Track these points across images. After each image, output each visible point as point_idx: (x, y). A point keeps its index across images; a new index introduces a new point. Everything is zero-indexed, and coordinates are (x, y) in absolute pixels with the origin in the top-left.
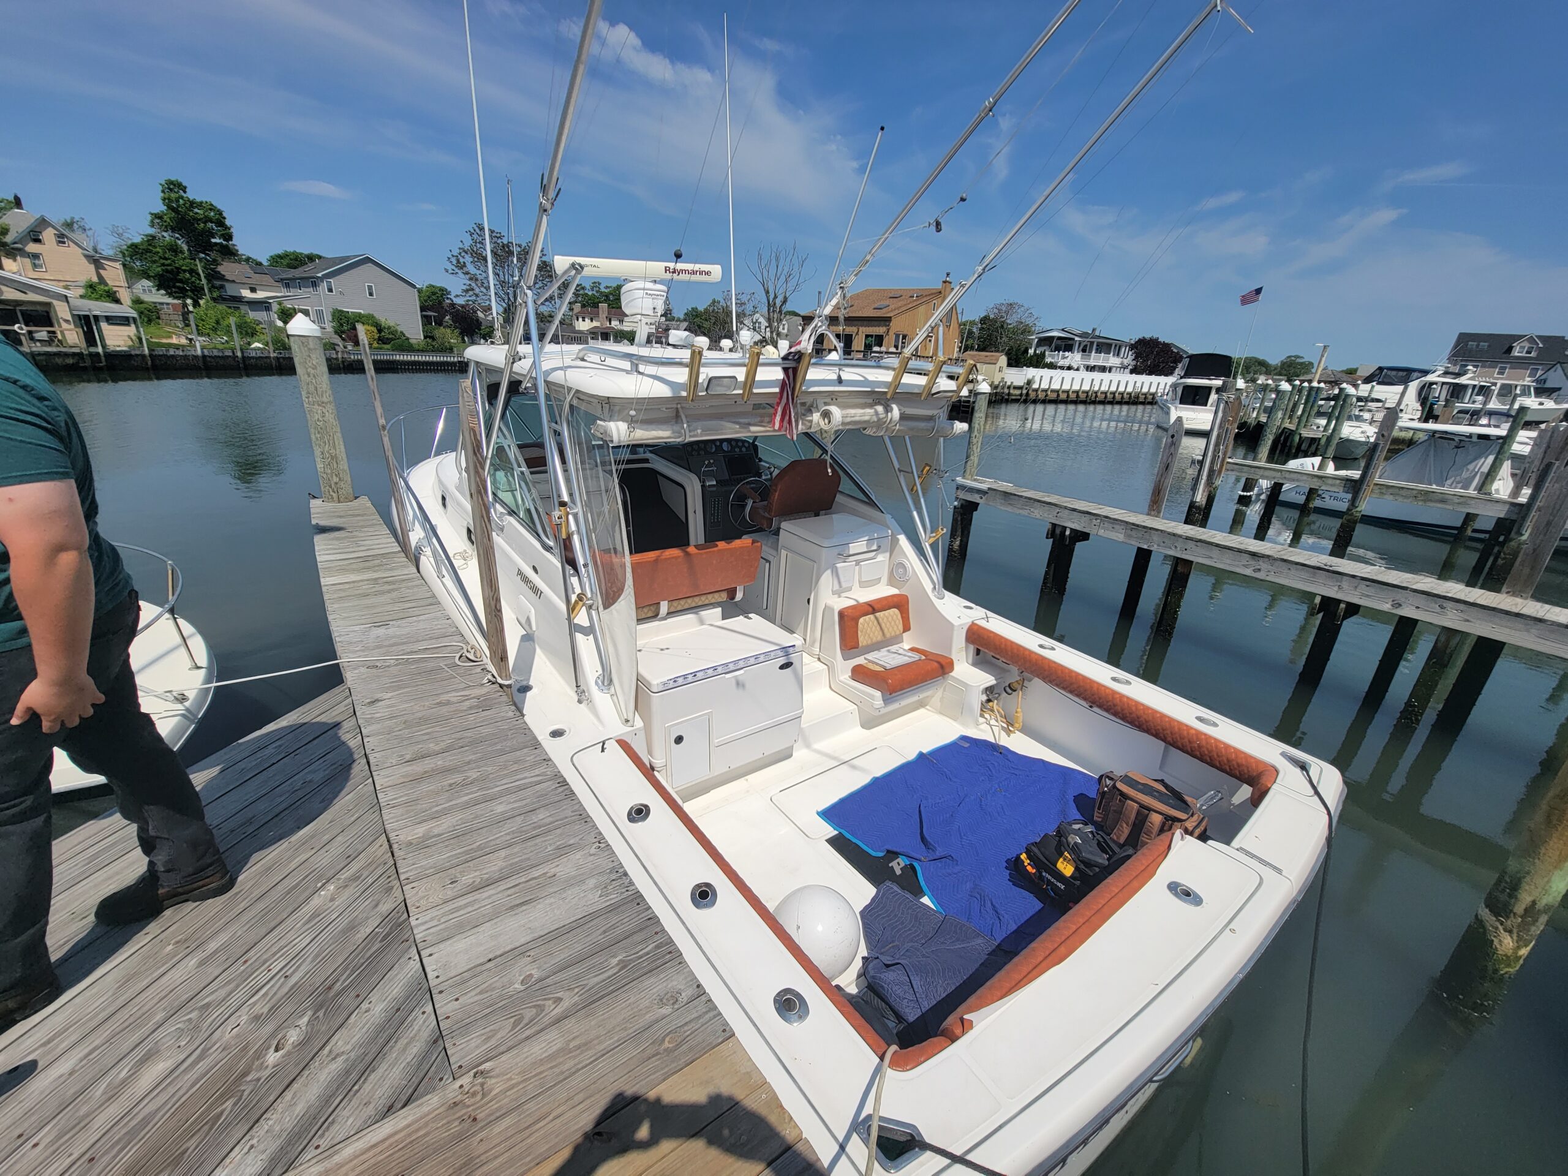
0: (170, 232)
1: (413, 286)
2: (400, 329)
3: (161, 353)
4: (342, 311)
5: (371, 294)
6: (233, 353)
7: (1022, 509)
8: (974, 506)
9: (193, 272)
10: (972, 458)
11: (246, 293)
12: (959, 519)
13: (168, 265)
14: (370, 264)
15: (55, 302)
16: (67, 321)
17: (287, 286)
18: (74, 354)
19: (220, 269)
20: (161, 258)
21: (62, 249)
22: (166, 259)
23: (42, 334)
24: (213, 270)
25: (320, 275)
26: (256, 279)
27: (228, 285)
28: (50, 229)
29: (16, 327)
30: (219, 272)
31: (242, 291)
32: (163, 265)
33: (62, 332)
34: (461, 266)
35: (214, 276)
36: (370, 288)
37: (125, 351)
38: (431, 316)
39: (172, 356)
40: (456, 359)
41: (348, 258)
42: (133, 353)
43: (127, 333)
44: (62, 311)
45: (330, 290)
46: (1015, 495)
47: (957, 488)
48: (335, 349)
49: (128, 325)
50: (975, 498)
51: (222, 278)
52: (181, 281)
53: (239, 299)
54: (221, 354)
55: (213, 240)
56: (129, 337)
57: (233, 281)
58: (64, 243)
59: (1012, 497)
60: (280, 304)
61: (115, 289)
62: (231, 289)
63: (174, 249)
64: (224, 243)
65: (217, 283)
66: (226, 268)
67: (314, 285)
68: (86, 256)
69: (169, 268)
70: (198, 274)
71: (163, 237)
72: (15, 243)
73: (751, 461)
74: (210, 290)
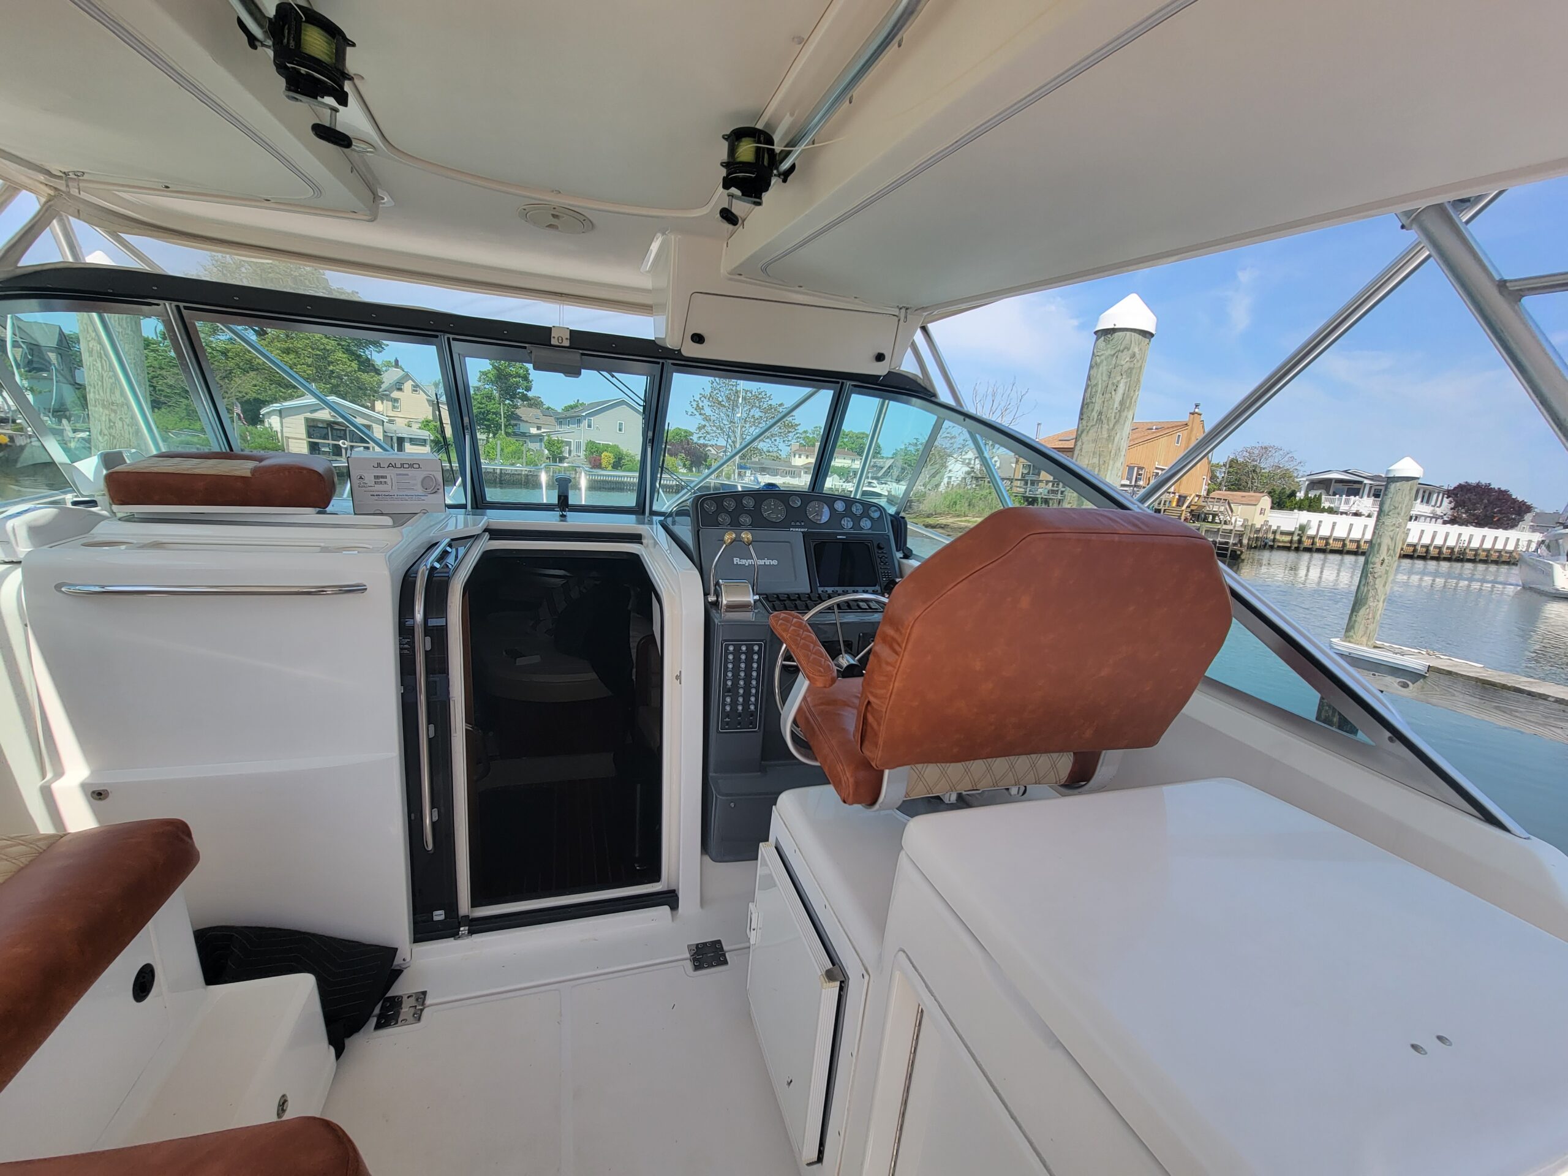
9: (496, 414)
11: (533, 430)
17: (560, 423)
19: (518, 411)
21: (415, 395)
22: (481, 403)
24: (512, 412)
25: (584, 414)
27: (522, 424)
28: (410, 381)
29: (341, 443)
30: (516, 414)
31: (531, 428)
34: (699, 408)
35: (512, 417)
36: (621, 424)
41: (609, 401)
51: (518, 418)
53: (524, 435)
55: (518, 390)
57: (527, 422)
58: (416, 391)
60: (549, 436)
63: (490, 397)
64: (525, 392)
66: (523, 411)
67: (579, 422)
68: (428, 400)
69: (482, 410)
70: (501, 415)
71: (485, 388)
72: (385, 391)
73: (877, 555)
74: (506, 426)
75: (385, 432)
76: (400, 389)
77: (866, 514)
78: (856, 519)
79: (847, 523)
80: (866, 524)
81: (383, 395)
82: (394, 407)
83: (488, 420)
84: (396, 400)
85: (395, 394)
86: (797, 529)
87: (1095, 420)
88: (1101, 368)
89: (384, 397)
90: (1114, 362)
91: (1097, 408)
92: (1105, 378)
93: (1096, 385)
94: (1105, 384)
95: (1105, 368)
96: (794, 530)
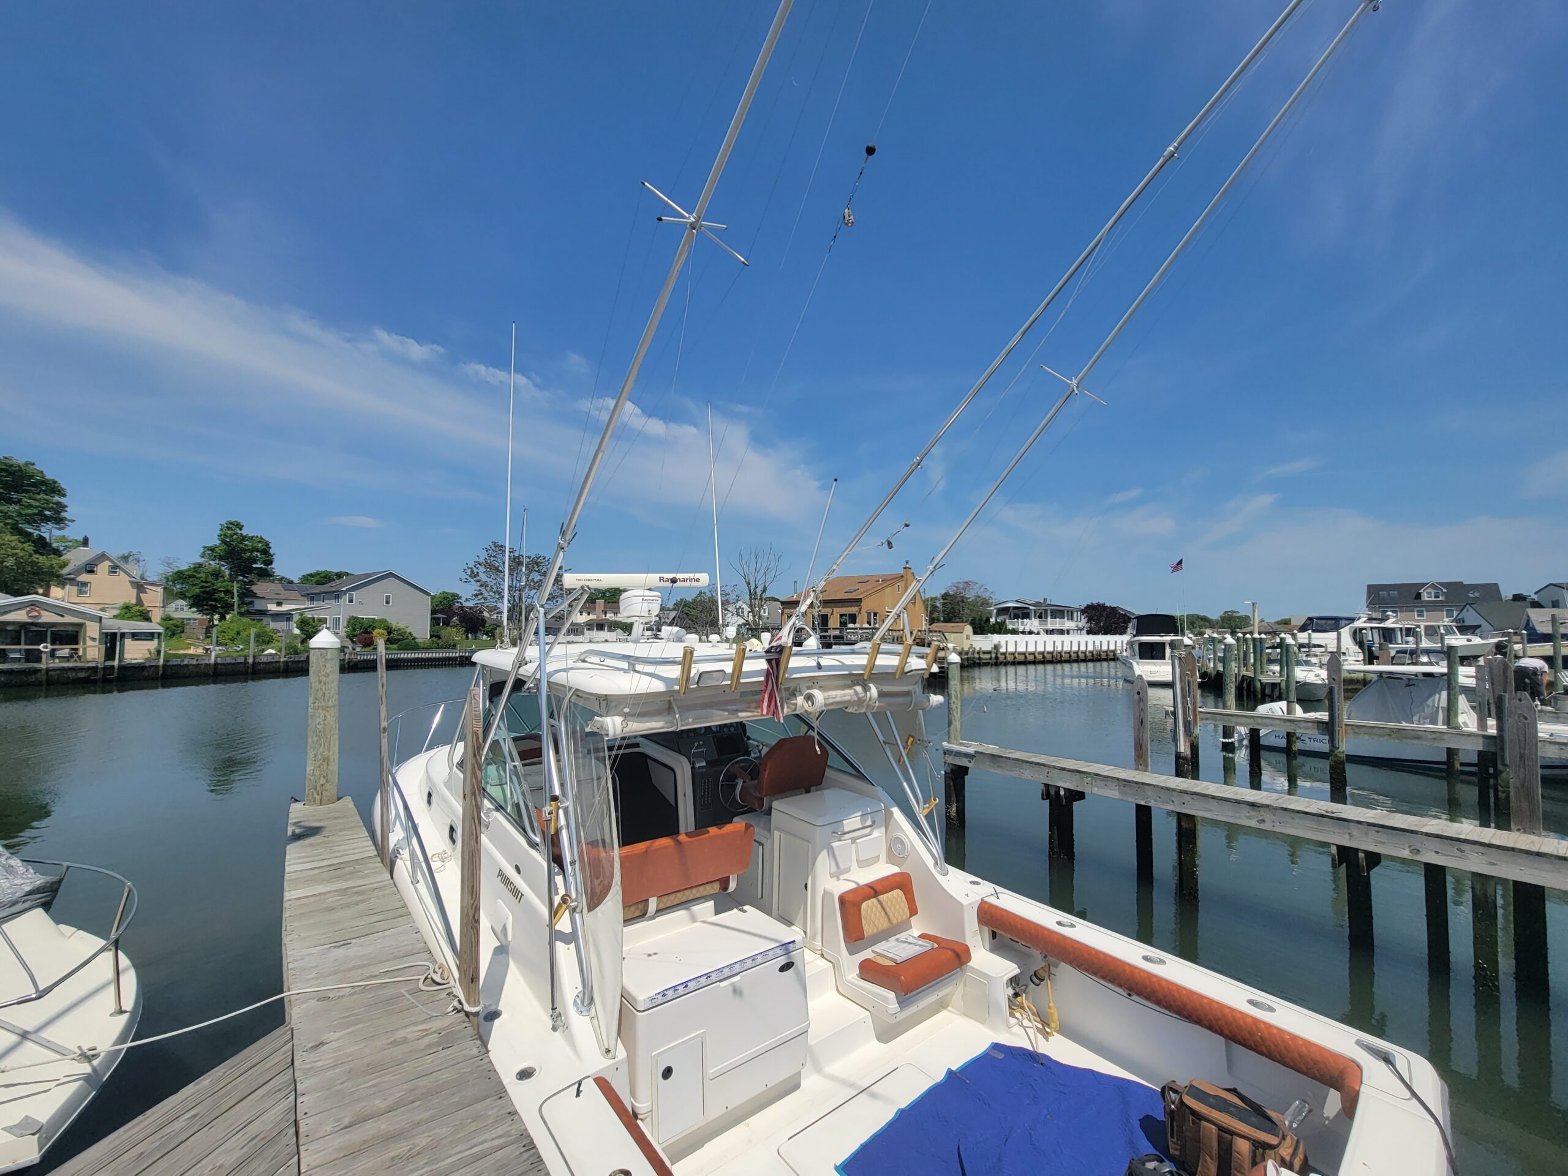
0: (217, 561)
1: (428, 594)
2: (408, 630)
3: (175, 663)
4: (357, 618)
5: (388, 602)
6: (246, 659)
7: (1012, 771)
8: (964, 770)
9: (229, 592)
10: (954, 723)
11: (273, 607)
12: (951, 784)
13: (207, 587)
14: (392, 578)
15: (88, 623)
16: (93, 639)
17: (312, 599)
18: (89, 668)
20: (202, 581)
23: (65, 651)
24: (247, 589)
25: (344, 589)
26: (285, 594)
27: (257, 601)
29: (41, 647)
30: (252, 591)
31: (269, 605)
32: (203, 587)
33: (85, 650)
34: (474, 575)
36: (388, 597)
37: (140, 663)
38: (439, 618)
39: (186, 666)
40: (457, 655)
41: (374, 574)
42: (147, 665)
43: (147, 648)
44: (93, 630)
45: (351, 601)
46: (1002, 757)
47: (945, 753)
48: (344, 652)
49: (151, 640)
50: (964, 762)
51: (254, 595)
52: (215, 600)
53: (264, 613)
54: (233, 661)
55: (254, 566)
56: (149, 650)
57: (263, 598)
59: (999, 759)
61: (149, 609)
62: (258, 605)
63: (218, 576)
64: (265, 567)
65: (248, 600)
66: (260, 588)
67: (337, 597)
68: (132, 583)
70: (233, 594)
74: (239, 606)
75: (101, 629)
76: (92, 572)
81: (65, 579)
82: (80, 592)
84: (84, 584)
85: (84, 577)
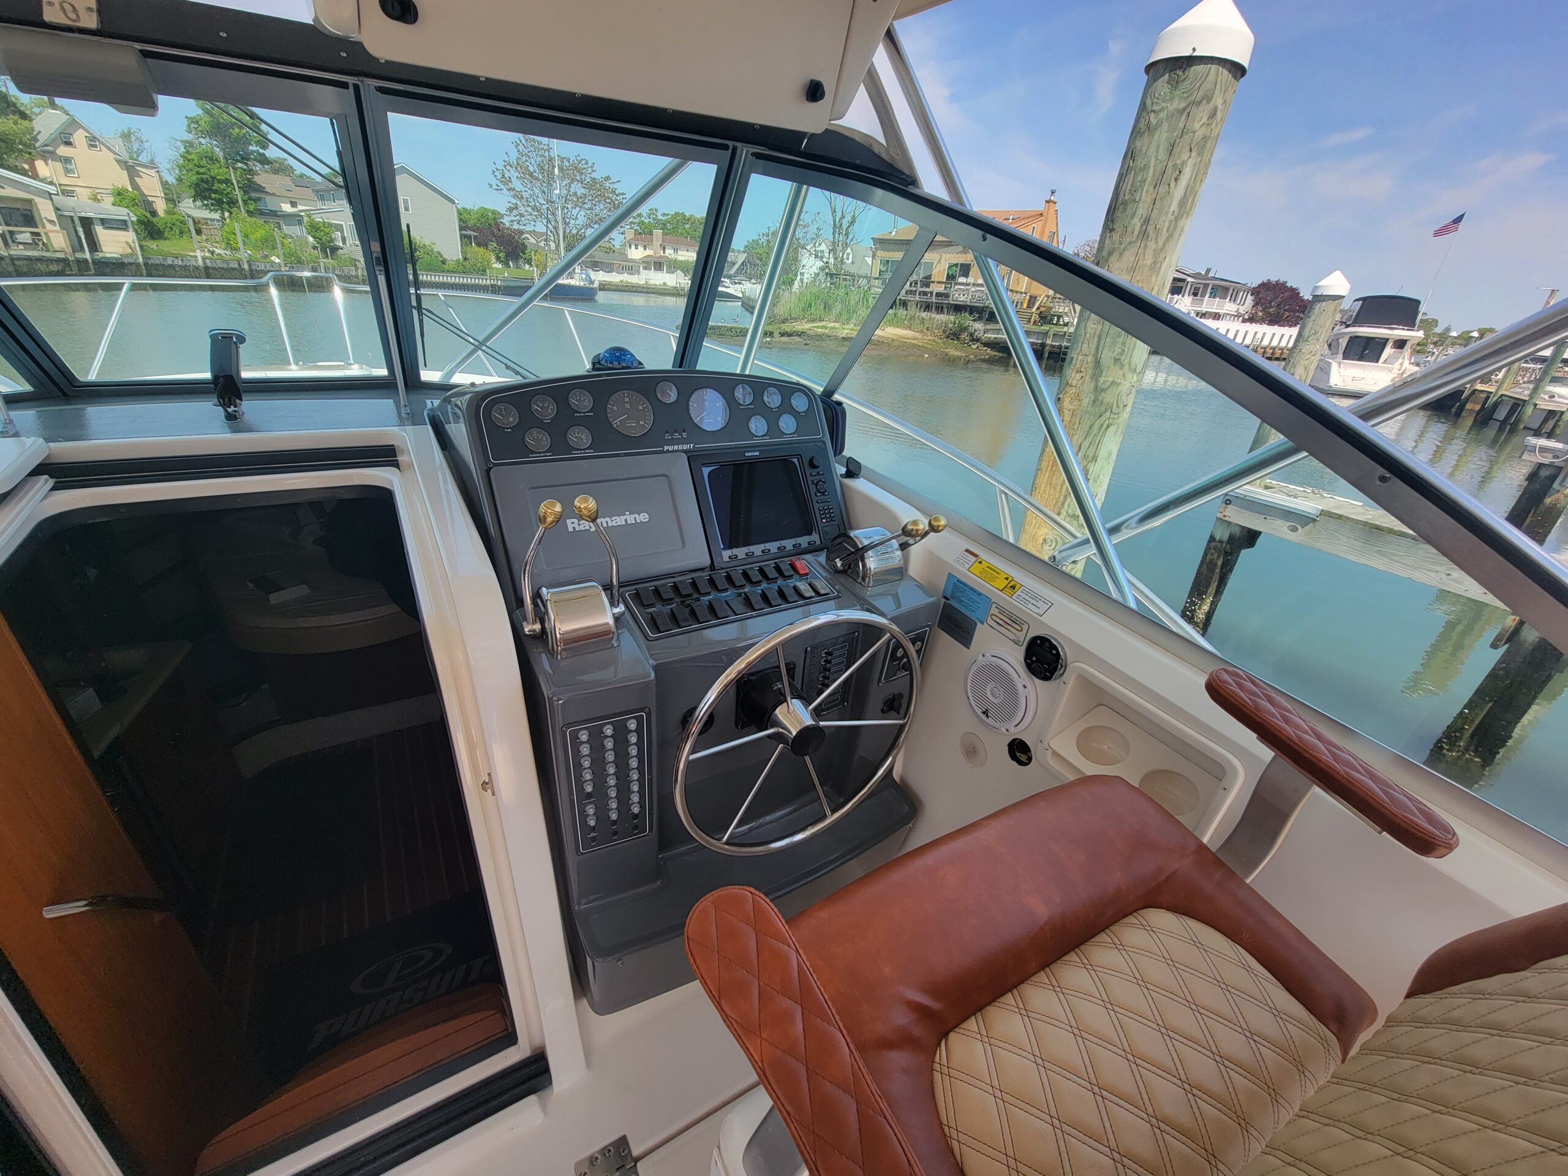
0: (208, 139)
1: (453, 202)
2: (436, 249)
3: (158, 262)
5: (407, 209)
6: (240, 265)
9: (227, 181)
11: (287, 208)
12: (1220, 563)
14: (406, 175)
15: (37, 200)
16: (51, 222)
17: (323, 199)
18: (58, 260)
19: (256, 179)
20: (197, 166)
21: (93, 153)
22: (200, 166)
23: (25, 236)
24: (249, 180)
26: (297, 192)
27: (268, 198)
28: (81, 131)
30: (256, 184)
31: (282, 205)
32: (198, 173)
33: (46, 234)
34: (505, 181)
35: (250, 187)
36: (406, 202)
37: (116, 259)
38: (470, 236)
39: (171, 266)
42: (126, 261)
44: (45, 209)
49: (126, 229)
51: (260, 189)
53: (274, 214)
55: (251, 148)
56: (127, 243)
57: (274, 194)
58: (96, 146)
60: (309, 217)
61: (150, 199)
62: (270, 204)
63: (212, 159)
64: (261, 151)
65: (254, 195)
66: (264, 178)
68: (118, 161)
69: (204, 176)
70: (233, 184)
71: (200, 143)
72: (46, 145)
73: (810, 479)
74: (245, 202)
75: (57, 209)
76: (68, 143)
77: (786, 407)
78: (772, 417)
79: (758, 425)
80: (787, 424)
81: (44, 152)
82: (67, 171)
83: (216, 192)
84: (67, 160)
85: (63, 151)
86: (676, 447)
87: (1136, 233)
88: (1156, 137)
89: (48, 155)
90: (1181, 125)
91: (1142, 210)
92: (1162, 155)
93: (1146, 167)
94: (1160, 167)
95: (1165, 135)
96: (671, 448)
